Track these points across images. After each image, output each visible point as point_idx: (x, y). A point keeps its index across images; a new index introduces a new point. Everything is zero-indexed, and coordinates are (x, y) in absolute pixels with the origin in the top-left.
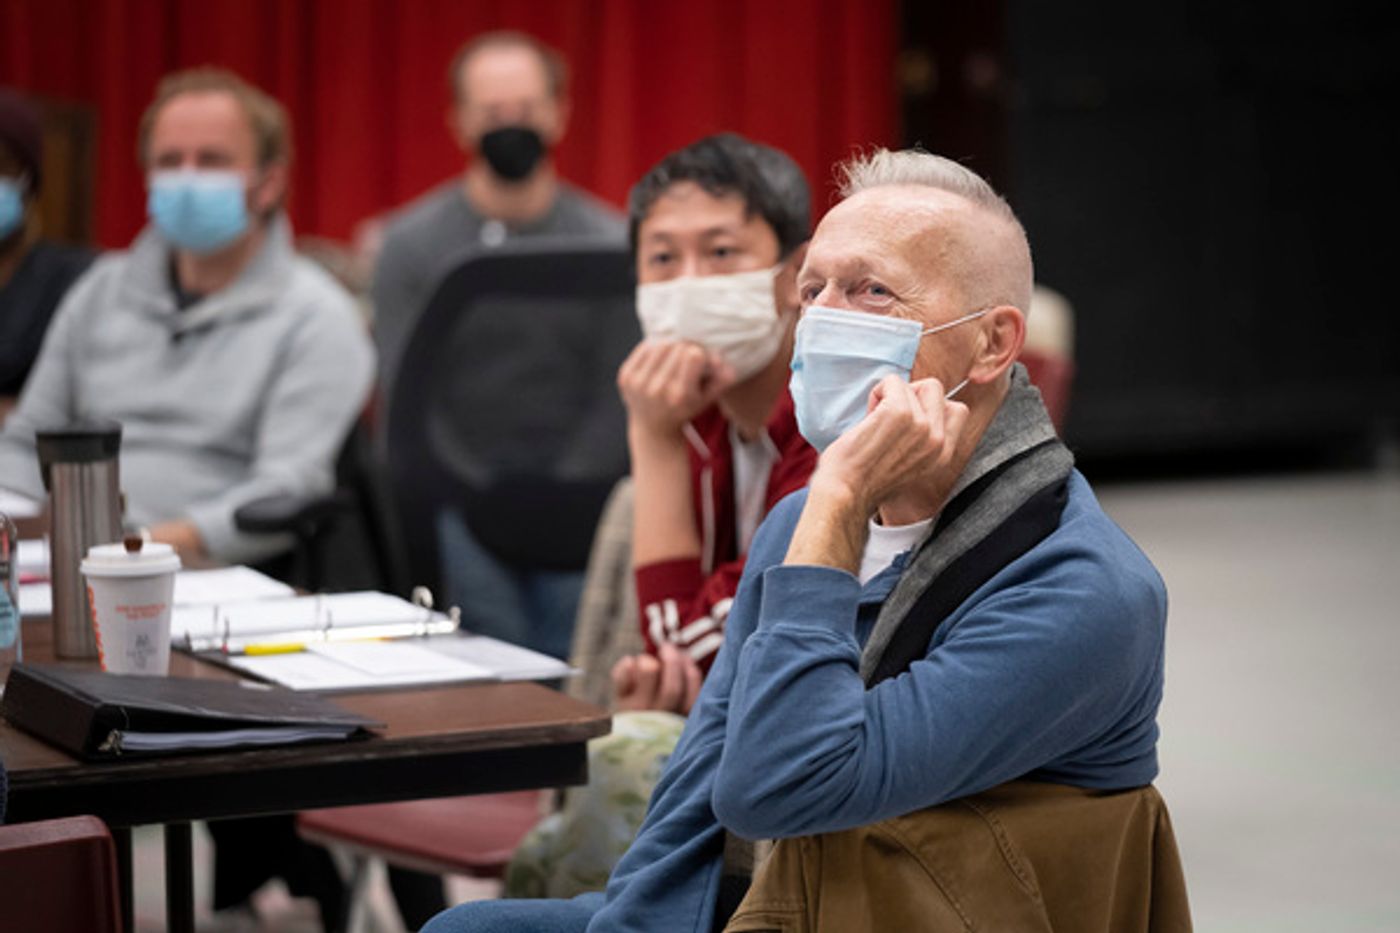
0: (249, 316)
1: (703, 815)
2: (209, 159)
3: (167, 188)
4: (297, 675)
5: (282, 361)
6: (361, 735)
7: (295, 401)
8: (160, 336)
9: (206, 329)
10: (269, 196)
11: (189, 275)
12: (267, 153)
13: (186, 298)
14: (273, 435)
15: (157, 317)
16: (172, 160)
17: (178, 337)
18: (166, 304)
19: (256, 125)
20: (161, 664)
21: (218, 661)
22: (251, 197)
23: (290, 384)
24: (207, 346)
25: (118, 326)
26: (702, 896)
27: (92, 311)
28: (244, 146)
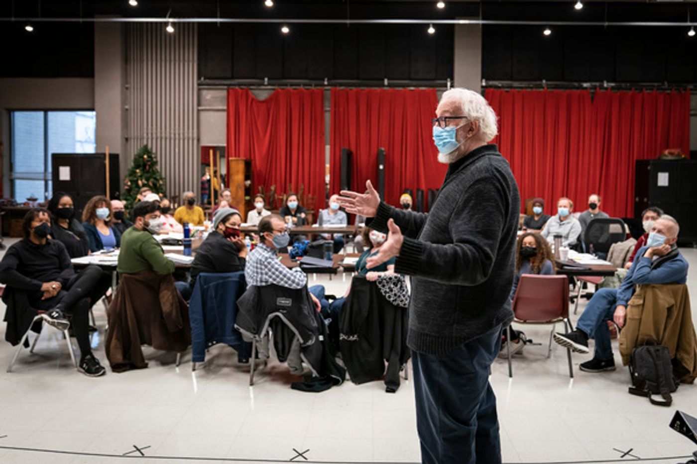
0: (568, 223)
1: (631, 282)
2: (565, 207)
3: (560, 210)
4: (582, 262)
5: (571, 228)
6: (590, 269)
7: (573, 232)
8: (558, 225)
9: (564, 224)
10: (571, 211)
11: (562, 219)
12: (571, 206)
13: (561, 221)
14: (570, 236)
15: (558, 223)
16: (561, 207)
17: (560, 225)
18: (559, 221)
19: (570, 204)
20: (567, 260)
21: (572, 260)
22: (569, 211)
23: (572, 230)
24: (563, 226)
25: (554, 223)
26: (631, 290)
27: (551, 222)
28: (569, 206)
